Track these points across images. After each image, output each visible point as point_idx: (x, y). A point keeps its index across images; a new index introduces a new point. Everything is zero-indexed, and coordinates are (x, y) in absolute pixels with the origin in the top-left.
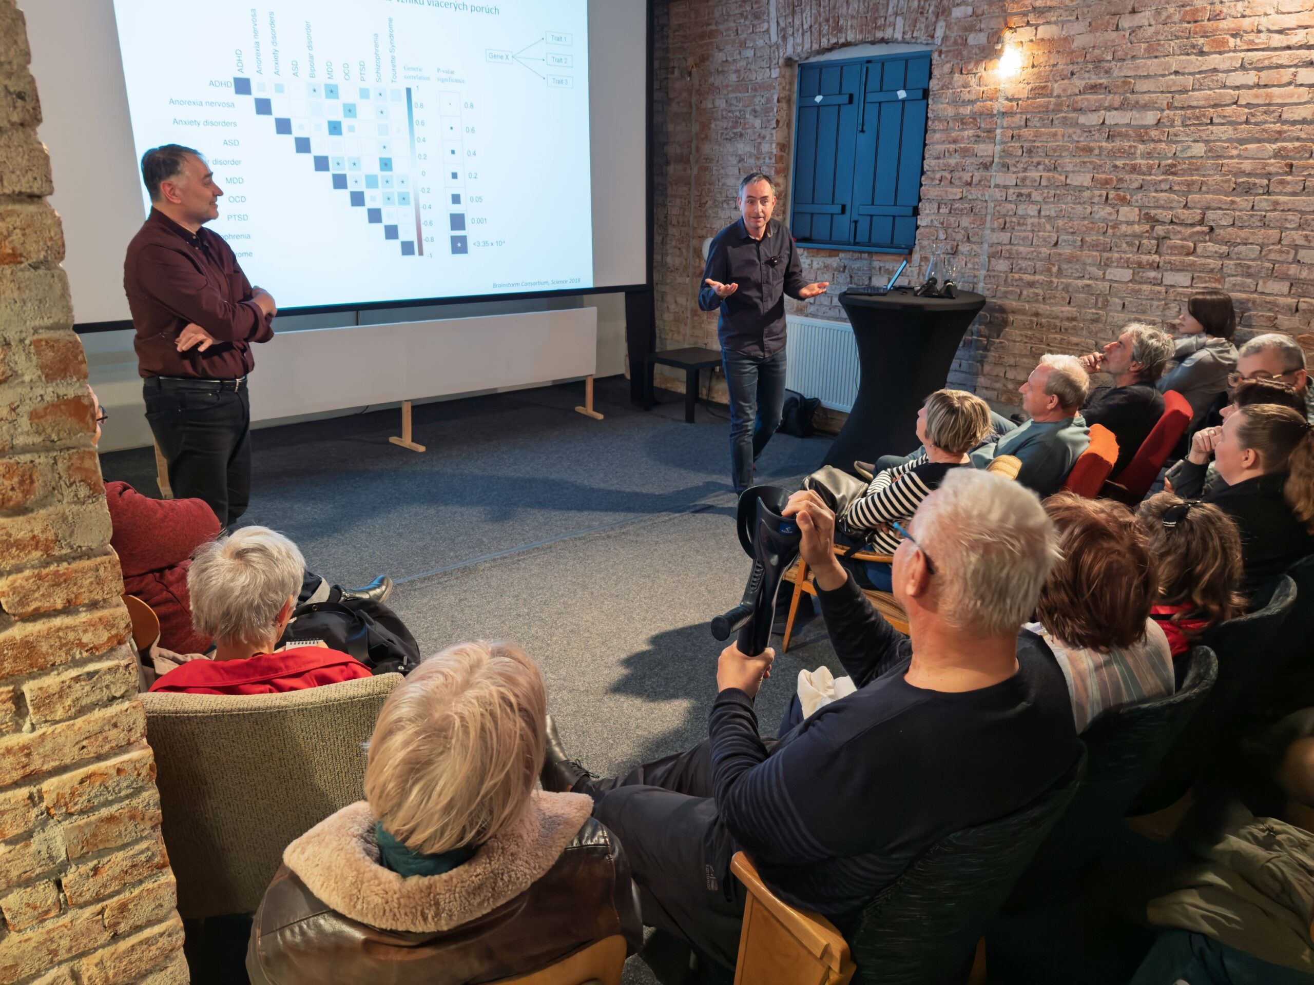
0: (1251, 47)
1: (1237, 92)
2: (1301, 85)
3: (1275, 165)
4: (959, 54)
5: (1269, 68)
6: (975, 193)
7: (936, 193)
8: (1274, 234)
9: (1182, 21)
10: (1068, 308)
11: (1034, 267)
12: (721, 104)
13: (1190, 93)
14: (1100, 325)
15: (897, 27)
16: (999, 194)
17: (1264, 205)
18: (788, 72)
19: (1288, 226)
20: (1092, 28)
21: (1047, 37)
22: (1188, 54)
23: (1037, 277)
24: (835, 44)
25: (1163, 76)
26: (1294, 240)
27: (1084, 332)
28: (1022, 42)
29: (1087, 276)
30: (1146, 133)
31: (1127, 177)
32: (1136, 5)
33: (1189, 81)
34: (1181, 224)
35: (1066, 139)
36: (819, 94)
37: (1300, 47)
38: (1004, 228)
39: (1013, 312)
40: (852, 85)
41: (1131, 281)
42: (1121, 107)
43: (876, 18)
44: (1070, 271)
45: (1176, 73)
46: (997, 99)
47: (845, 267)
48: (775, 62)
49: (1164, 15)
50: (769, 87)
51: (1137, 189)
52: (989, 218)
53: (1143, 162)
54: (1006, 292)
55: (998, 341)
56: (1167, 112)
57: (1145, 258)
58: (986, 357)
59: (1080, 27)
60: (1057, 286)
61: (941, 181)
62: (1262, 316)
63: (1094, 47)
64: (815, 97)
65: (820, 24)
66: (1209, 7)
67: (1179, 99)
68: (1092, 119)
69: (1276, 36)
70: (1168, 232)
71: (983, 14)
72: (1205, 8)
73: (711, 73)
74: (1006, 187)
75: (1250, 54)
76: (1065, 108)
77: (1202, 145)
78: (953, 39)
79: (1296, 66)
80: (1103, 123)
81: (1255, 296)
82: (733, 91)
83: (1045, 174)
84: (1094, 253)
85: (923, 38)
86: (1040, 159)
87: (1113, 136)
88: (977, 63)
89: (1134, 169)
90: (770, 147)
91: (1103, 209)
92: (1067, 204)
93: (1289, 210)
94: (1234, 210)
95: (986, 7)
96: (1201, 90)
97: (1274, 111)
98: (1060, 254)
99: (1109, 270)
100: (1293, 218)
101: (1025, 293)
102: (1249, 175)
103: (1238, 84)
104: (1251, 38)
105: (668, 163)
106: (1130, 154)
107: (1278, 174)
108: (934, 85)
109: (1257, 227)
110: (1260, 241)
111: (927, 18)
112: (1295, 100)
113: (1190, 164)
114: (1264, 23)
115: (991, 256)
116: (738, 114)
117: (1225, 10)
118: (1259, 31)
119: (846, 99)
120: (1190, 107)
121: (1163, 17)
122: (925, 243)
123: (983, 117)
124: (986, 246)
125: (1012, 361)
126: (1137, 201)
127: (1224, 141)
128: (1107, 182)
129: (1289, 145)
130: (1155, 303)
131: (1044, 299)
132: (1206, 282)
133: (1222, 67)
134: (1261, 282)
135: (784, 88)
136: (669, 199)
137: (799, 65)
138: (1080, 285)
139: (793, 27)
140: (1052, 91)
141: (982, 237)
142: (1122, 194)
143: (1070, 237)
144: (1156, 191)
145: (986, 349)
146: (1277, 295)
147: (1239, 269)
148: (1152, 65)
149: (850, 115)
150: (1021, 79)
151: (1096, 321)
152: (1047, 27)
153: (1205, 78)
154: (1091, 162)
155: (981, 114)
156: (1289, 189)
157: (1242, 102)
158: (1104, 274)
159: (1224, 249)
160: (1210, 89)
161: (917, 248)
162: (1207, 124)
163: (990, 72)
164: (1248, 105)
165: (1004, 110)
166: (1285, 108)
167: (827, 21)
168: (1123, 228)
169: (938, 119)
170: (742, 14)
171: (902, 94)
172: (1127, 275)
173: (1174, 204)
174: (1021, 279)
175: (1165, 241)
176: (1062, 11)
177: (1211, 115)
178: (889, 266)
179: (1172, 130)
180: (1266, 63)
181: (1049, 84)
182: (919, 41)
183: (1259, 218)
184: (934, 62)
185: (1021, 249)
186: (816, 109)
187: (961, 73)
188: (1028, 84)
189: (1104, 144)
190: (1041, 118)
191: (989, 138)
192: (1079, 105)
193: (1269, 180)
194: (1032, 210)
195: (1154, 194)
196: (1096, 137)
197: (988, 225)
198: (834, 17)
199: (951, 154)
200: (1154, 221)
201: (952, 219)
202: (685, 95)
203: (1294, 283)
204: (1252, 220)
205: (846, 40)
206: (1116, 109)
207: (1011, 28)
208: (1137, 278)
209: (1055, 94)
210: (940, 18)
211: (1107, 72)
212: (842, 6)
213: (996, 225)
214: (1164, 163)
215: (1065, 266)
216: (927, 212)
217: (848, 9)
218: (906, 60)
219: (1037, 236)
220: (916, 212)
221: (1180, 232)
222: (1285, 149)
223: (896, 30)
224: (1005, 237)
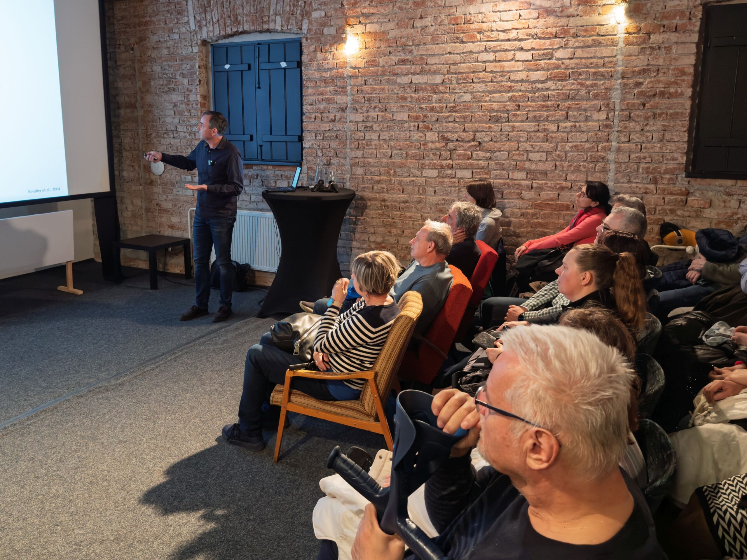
0: (489, 39)
1: (484, 64)
2: (518, 61)
3: (510, 106)
4: (319, 40)
5: (500, 51)
6: (337, 126)
7: (313, 127)
8: (514, 145)
9: (449, 24)
10: (402, 196)
11: (379, 171)
12: (157, 68)
13: (459, 65)
14: (422, 205)
15: (277, 22)
16: (353, 127)
17: (507, 128)
18: (204, 49)
19: (521, 140)
20: (398, 26)
21: (372, 30)
22: (455, 43)
23: (382, 177)
24: (236, 32)
25: (443, 55)
26: (526, 148)
27: (414, 210)
28: (357, 34)
29: (411, 175)
30: (437, 88)
31: (429, 114)
32: (423, 14)
33: (457, 58)
34: (462, 141)
35: (390, 92)
36: (227, 64)
37: (515, 40)
38: (358, 148)
39: (370, 200)
40: (249, 58)
41: (437, 177)
42: (422, 72)
43: (262, 17)
44: (401, 173)
45: (450, 53)
46: (346, 68)
47: (257, 175)
48: (194, 42)
49: (439, 20)
50: (192, 59)
51: (435, 121)
52: (348, 142)
53: (437, 105)
54: (364, 188)
55: (362, 218)
56: (447, 76)
57: (444, 162)
58: (355, 228)
59: (392, 25)
60: (394, 182)
61: (315, 119)
62: (514, 192)
63: (401, 37)
64: (225, 65)
65: (225, 19)
66: (463, 17)
67: (453, 68)
68: (405, 80)
69: (501, 33)
70: (456, 146)
71: (331, 16)
72: (461, 17)
73: (148, 48)
74: (357, 122)
75: (489, 43)
76: (388, 73)
77: (469, 94)
78: (314, 30)
79: (514, 50)
80: (411, 82)
81: (508, 181)
82: (166, 61)
83: (380, 114)
84: (415, 161)
85: (295, 30)
86: (377, 105)
87: (418, 90)
88: (331, 46)
89: (432, 109)
90: (196, 97)
91: (417, 134)
92: (394, 132)
93: (521, 131)
94: (491, 132)
95: (333, 12)
96: (465, 63)
97: (505, 75)
98: (394, 163)
99: (424, 171)
100: (523, 135)
101: (375, 187)
102: (497, 111)
103: (485, 60)
104: (488, 34)
105: (119, 108)
106: (428, 100)
107: (512, 110)
108: (304, 58)
109: (505, 141)
110: (508, 149)
111: (296, 17)
112: (516, 69)
113: (463, 106)
114: (495, 26)
115: (352, 166)
116: (170, 75)
117: (472, 18)
118: (492, 31)
119: (246, 67)
120: (460, 73)
121: (439, 22)
122: (309, 158)
123: (338, 79)
124: (348, 159)
125: (372, 230)
126: (436, 129)
127: (481, 92)
128: (417, 118)
129: (517, 94)
130: (453, 189)
131: (387, 190)
132: (480, 175)
133: (474, 50)
134: (510, 173)
135: (202, 60)
136: (122, 132)
137: (211, 45)
138: (408, 181)
139: (206, 20)
140: (379, 63)
141: (345, 153)
142: (427, 124)
143: (399, 152)
144: (446, 122)
145: (355, 223)
146: (520, 180)
147: (498, 166)
148: (436, 49)
149: (250, 78)
150: (360, 56)
151: (420, 202)
152: (371, 24)
153: (466, 56)
154: (407, 106)
155: (337, 77)
156: (519, 119)
157: (488, 70)
158: (421, 173)
159: (488, 155)
160: (470, 63)
161: (304, 162)
162: (471, 83)
163: (339, 51)
164: (491, 72)
165: (351, 75)
166: (512, 74)
167: (229, 17)
168: (430, 145)
169: (309, 80)
170: (168, 11)
171: (283, 64)
172: (434, 173)
173: (457, 130)
174: (372, 179)
175: (454, 152)
176: (379, 16)
177: (472, 77)
178: (288, 174)
179: (451, 86)
180: (498, 48)
181: (377, 59)
182: (292, 31)
183: (505, 136)
184: (303, 44)
185: (370, 160)
186: (226, 73)
187: (322, 52)
188: (364, 58)
189: (413, 95)
190: (374, 79)
191: (342, 91)
192: (396, 72)
193: (508, 114)
194: (374, 136)
195: (445, 124)
196: (408, 91)
197: (348, 146)
198: (233, 15)
199: (320, 102)
200: (447, 140)
201: (325, 143)
202: (129, 63)
203: (529, 172)
204: (502, 137)
205: (244, 29)
206: (418, 74)
207: (350, 25)
208: (441, 175)
209: (381, 65)
210: (305, 17)
211: (410, 52)
212: (239, 8)
213: (353, 146)
214: (449, 105)
215: (398, 170)
216: (309, 139)
217: (243, 10)
218: (284, 43)
219: (379, 152)
220: (301, 139)
221: (462, 146)
222: (514, 96)
223: (277, 24)
224: (359, 153)
